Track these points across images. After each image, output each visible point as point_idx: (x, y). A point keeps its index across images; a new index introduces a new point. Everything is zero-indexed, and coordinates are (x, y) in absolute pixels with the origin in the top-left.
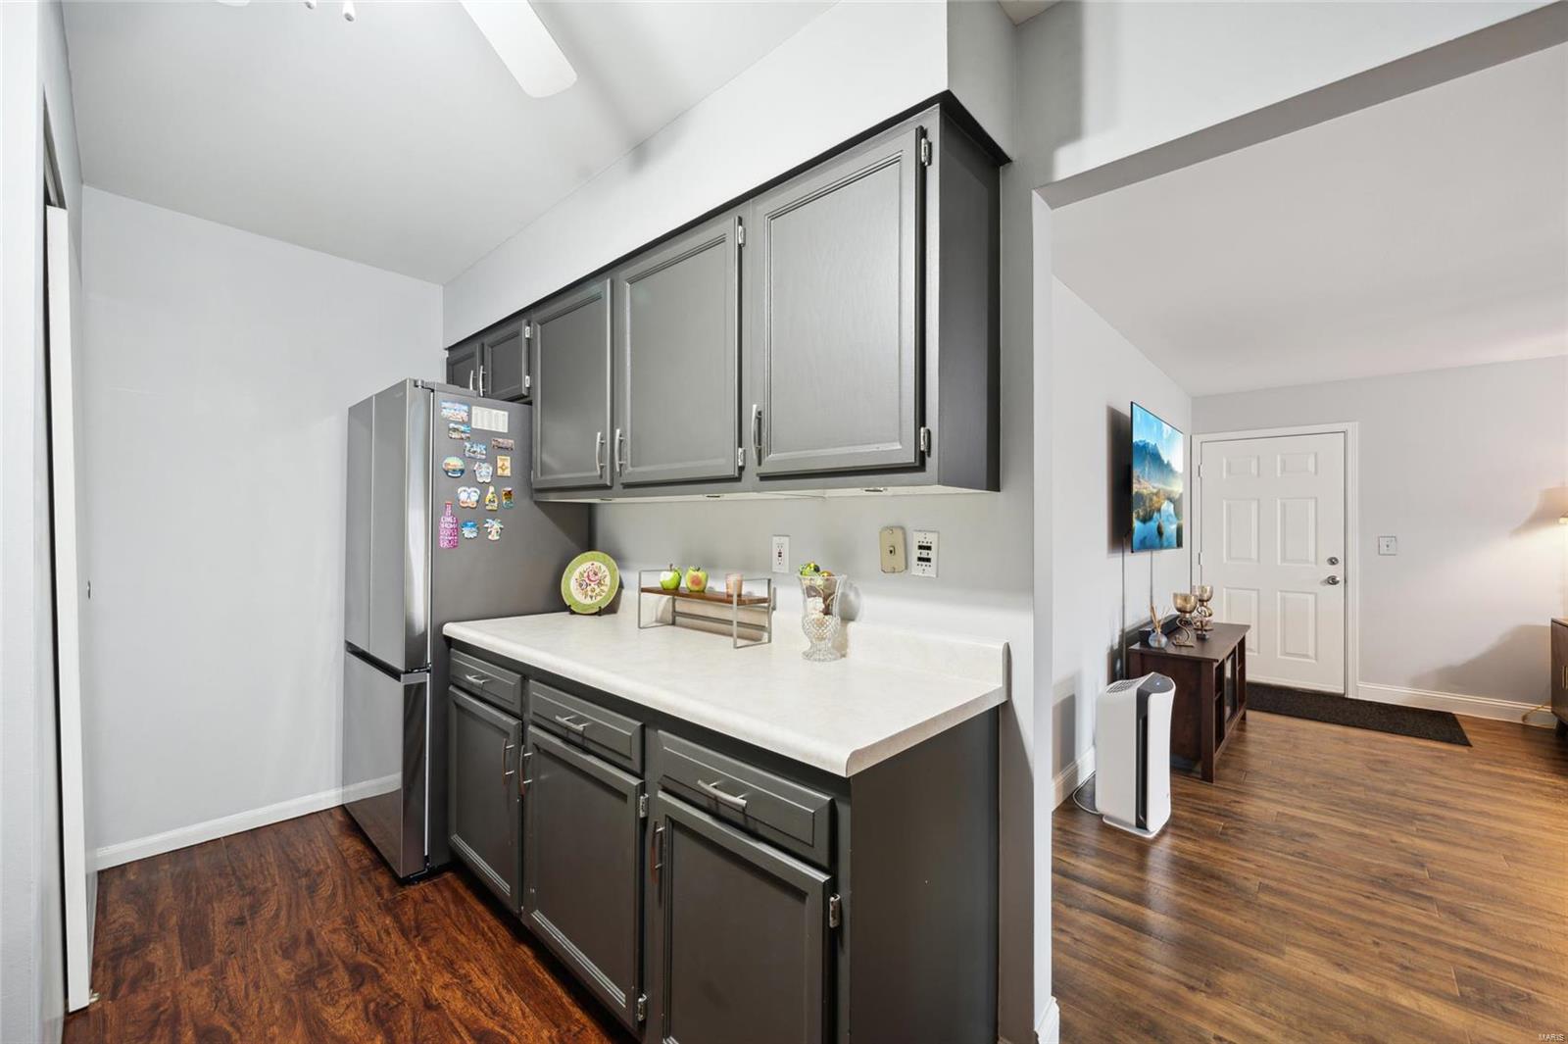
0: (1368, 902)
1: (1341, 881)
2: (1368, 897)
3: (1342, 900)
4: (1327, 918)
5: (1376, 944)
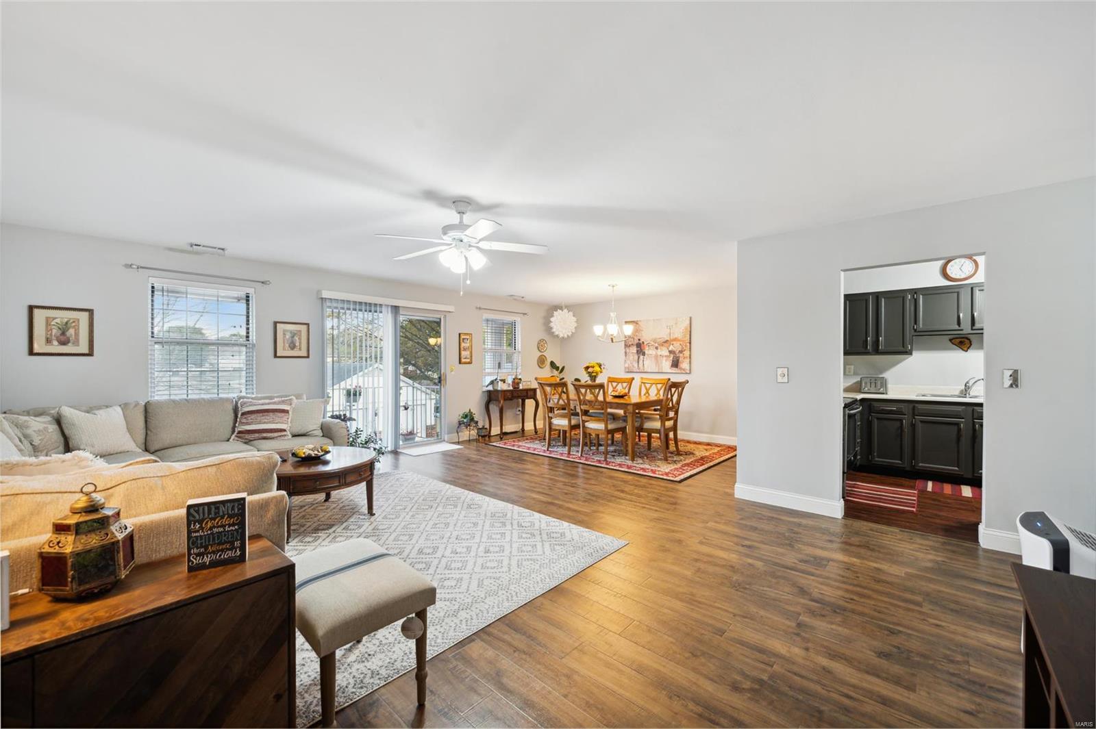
0: (852, 597)
1: (866, 611)
2: (852, 599)
3: (869, 597)
4: (881, 588)
5: (858, 577)
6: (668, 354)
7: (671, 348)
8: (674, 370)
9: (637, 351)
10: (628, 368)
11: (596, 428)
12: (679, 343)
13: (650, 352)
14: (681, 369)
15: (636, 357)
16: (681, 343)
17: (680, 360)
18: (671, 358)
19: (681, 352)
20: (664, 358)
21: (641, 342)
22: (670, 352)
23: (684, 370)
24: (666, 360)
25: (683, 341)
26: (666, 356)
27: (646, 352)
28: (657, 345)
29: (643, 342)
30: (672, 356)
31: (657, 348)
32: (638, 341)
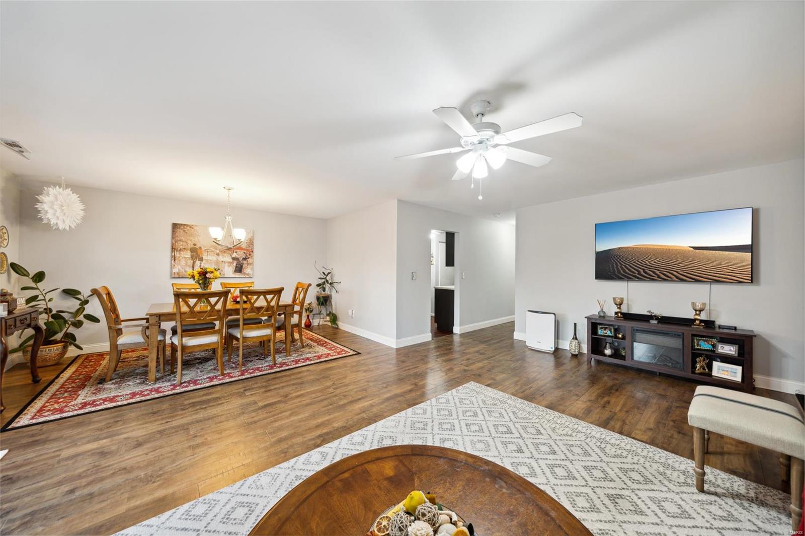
6: (231, 260)
7: (234, 255)
8: (238, 275)
9: (192, 257)
10: (178, 273)
11: (259, 335)
12: (243, 252)
13: (210, 258)
14: (245, 274)
15: (190, 262)
16: (245, 251)
17: (244, 266)
18: (235, 264)
19: (245, 259)
20: (227, 264)
21: (197, 247)
22: (233, 259)
23: (248, 274)
24: (229, 266)
25: (247, 250)
26: (229, 262)
27: (205, 258)
28: (218, 251)
29: (200, 248)
30: (235, 263)
31: (218, 254)
32: (192, 246)
